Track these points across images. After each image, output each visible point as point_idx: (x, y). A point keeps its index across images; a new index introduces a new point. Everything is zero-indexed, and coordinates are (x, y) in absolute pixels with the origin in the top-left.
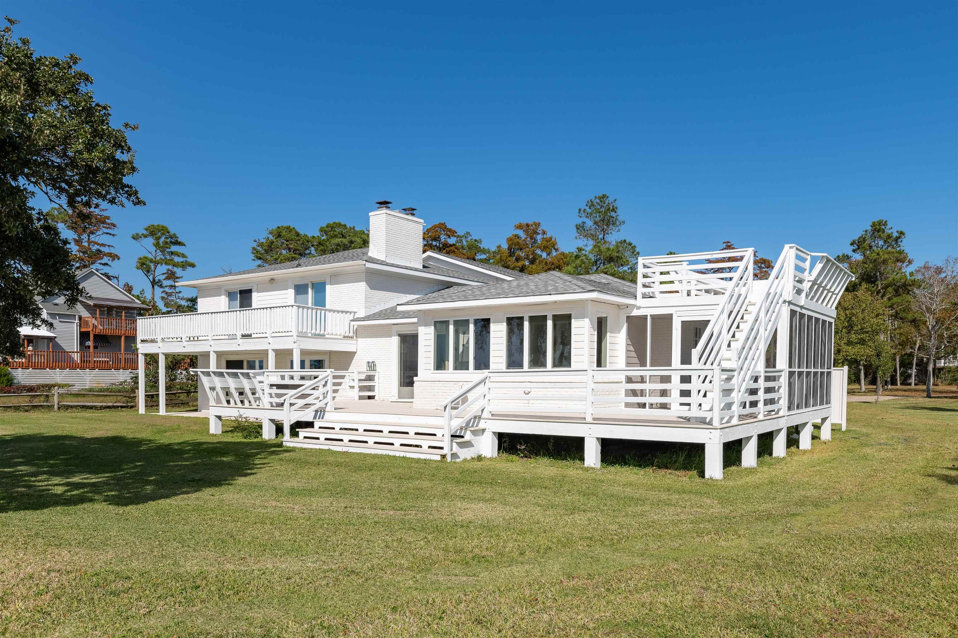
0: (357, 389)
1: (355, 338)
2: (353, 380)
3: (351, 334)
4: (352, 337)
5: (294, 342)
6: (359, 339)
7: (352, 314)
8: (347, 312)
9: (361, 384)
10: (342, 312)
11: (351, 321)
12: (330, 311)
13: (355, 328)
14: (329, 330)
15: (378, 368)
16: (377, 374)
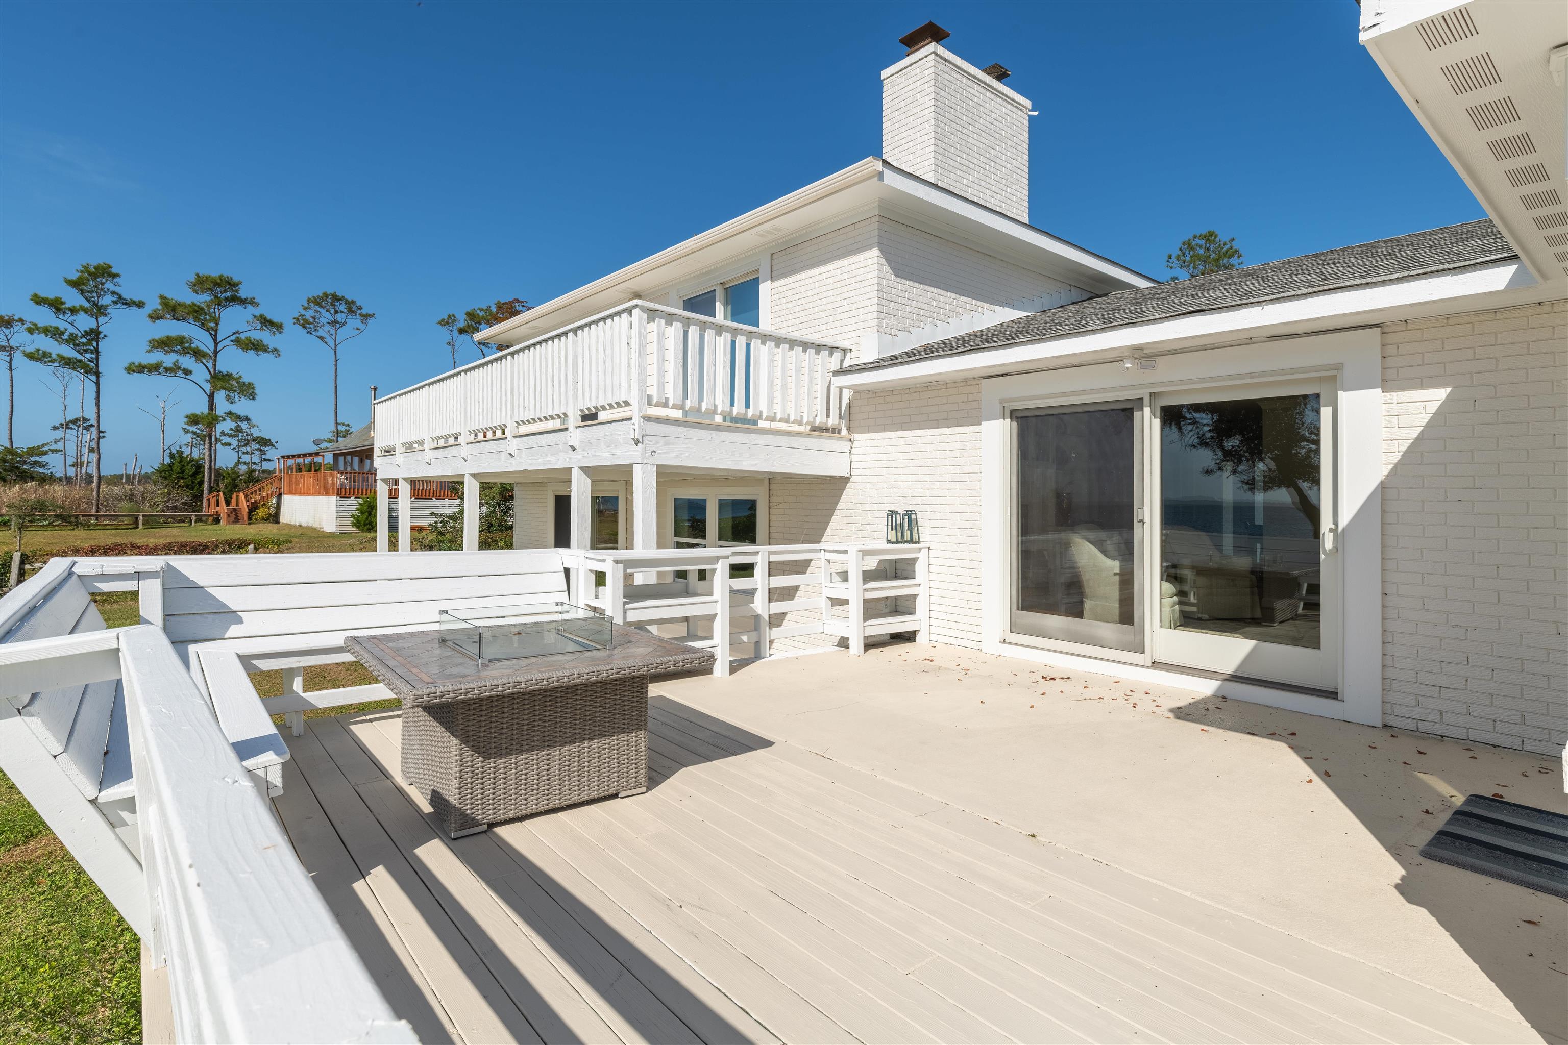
0: (855, 609)
1: (844, 432)
2: (845, 577)
3: (833, 421)
4: (835, 430)
5: (637, 442)
6: (857, 437)
7: (837, 355)
8: (819, 348)
9: (870, 595)
10: (806, 345)
11: (835, 373)
12: (765, 338)
13: (845, 401)
14: (761, 404)
15: (926, 533)
16: (922, 556)
